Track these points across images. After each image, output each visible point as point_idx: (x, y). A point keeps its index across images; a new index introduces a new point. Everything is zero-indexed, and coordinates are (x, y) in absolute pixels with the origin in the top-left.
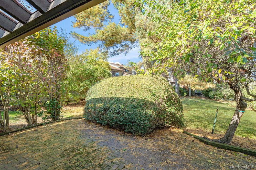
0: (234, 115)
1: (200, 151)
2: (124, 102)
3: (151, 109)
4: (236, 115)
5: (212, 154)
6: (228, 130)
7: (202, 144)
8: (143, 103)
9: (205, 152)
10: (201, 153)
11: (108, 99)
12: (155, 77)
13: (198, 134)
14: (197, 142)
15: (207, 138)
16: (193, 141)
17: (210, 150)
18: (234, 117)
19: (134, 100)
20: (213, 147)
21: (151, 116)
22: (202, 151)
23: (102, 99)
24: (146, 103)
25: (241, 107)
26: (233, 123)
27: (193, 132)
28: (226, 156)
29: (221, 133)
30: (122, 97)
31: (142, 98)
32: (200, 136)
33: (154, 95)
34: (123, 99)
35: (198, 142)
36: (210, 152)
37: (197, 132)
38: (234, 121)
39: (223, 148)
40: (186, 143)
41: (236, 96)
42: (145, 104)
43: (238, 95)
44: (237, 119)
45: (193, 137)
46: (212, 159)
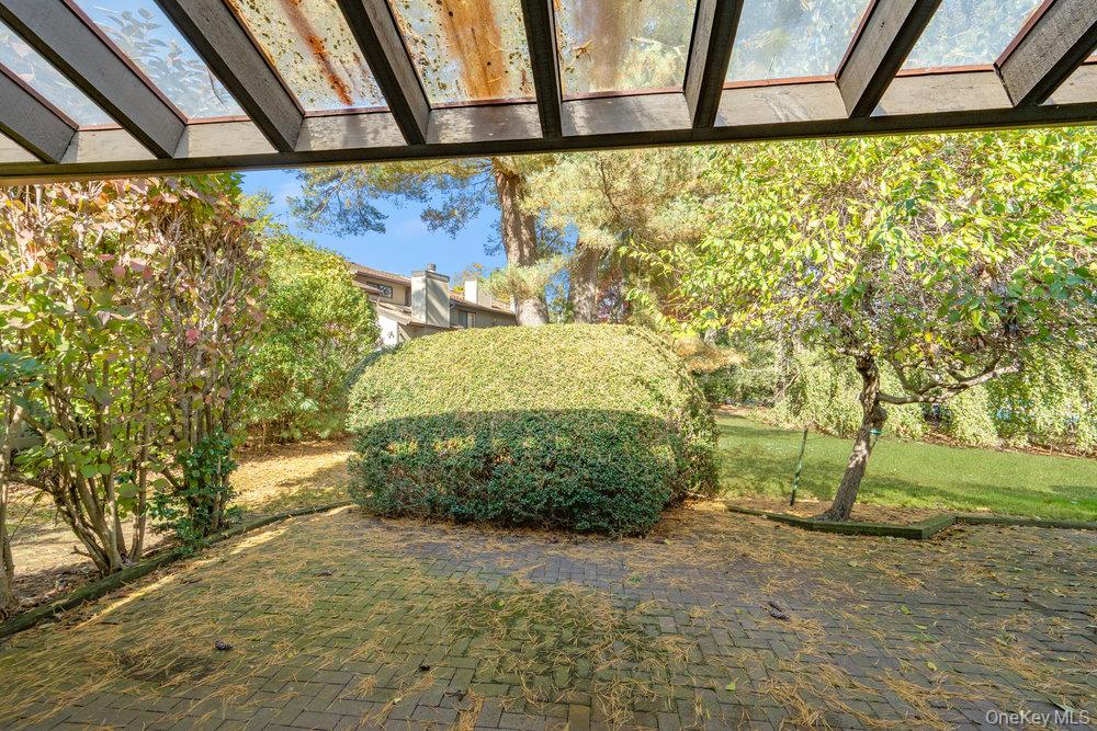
0: (858, 443)
2: (565, 425)
3: (664, 442)
4: (863, 444)
5: (842, 547)
6: (844, 484)
8: (636, 423)
11: (487, 417)
12: (639, 335)
17: (830, 541)
18: (858, 448)
19: (604, 416)
21: (667, 466)
23: (457, 419)
24: (645, 425)
25: (874, 422)
26: (856, 465)
30: (553, 406)
31: (630, 408)
33: (660, 398)
34: (557, 414)
36: (835, 545)
38: (857, 459)
41: (868, 392)
42: (643, 429)
43: (873, 389)
44: (865, 452)
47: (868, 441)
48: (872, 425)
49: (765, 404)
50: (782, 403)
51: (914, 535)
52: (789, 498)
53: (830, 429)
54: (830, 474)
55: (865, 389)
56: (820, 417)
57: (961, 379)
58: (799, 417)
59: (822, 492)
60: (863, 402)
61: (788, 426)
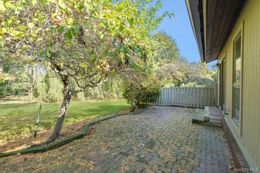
1: (46, 165)
4: (64, 108)
5: (60, 158)
6: (57, 124)
7: (40, 156)
9: (53, 162)
10: (50, 166)
13: (17, 146)
14: (32, 158)
15: (35, 145)
16: (25, 159)
17: (54, 155)
18: (62, 109)
20: (54, 150)
22: (49, 163)
25: (67, 99)
26: (62, 116)
27: (7, 148)
28: (71, 151)
29: (41, 132)
32: (24, 147)
35: (32, 156)
36: (56, 158)
37: (14, 145)
38: (62, 114)
39: (60, 145)
40: (19, 170)
41: (65, 89)
43: (67, 88)
44: (65, 111)
45: (19, 154)
46: (66, 163)
47: (66, 106)
48: (67, 101)
49: (25, 95)
50: (31, 95)
51: (81, 136)
52: (34, 133)
53: (47, 100)
54: (50, 116)
55: (65, 88)
56: (44, 97)
57: (93, 84)
58: (37, 98)
59: (47, 126)
60: (64, 93)
61: (34, 101)
